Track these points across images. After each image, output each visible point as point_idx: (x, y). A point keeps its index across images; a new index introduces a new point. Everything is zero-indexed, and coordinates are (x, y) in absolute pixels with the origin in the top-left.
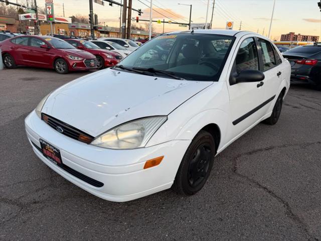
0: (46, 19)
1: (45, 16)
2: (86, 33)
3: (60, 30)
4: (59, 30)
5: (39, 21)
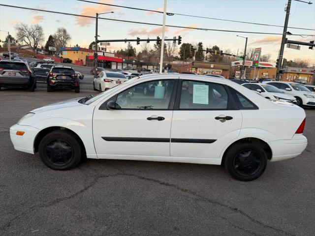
0: (251, 65)
1: (252, 62)
2: (295, 77)
3: (264, 74)
4: (262, 74)
5: (246, 66)
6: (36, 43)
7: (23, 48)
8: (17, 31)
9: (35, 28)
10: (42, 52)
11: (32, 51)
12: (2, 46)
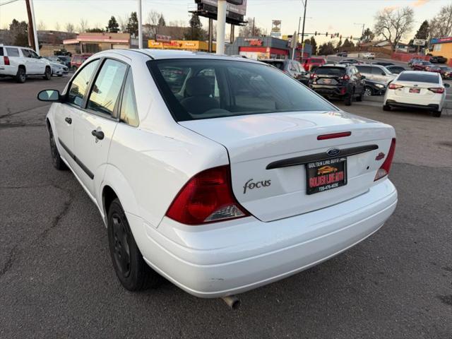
6: (398, 37)
7: (380, 44)
8: (377, 22)
9: (402, 13)
10: (405, 50)
11: (390, 48)
12: (355, 45)
